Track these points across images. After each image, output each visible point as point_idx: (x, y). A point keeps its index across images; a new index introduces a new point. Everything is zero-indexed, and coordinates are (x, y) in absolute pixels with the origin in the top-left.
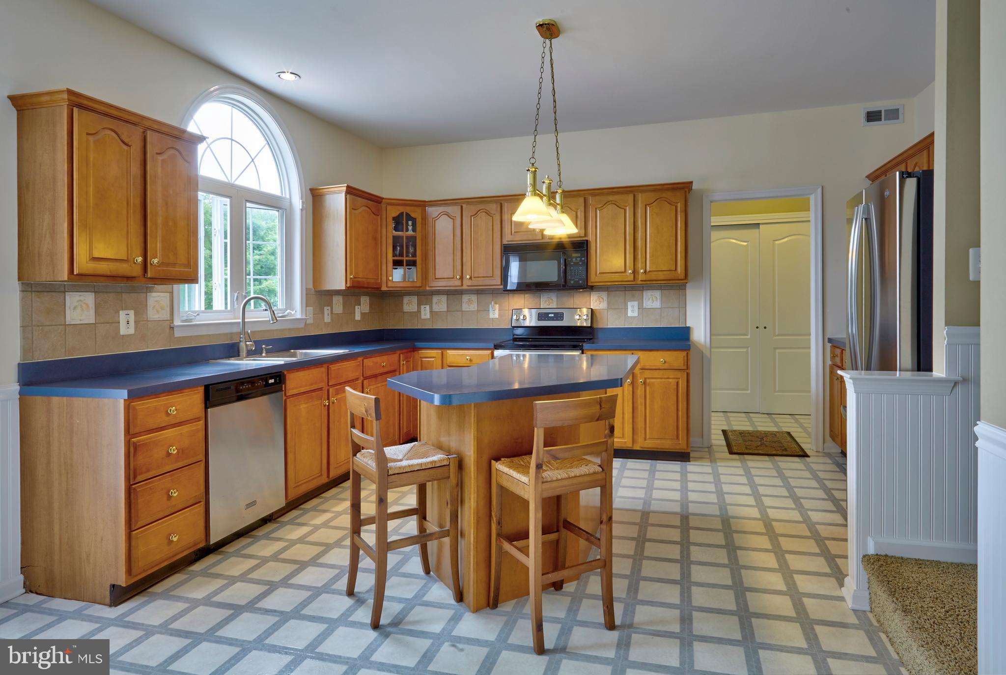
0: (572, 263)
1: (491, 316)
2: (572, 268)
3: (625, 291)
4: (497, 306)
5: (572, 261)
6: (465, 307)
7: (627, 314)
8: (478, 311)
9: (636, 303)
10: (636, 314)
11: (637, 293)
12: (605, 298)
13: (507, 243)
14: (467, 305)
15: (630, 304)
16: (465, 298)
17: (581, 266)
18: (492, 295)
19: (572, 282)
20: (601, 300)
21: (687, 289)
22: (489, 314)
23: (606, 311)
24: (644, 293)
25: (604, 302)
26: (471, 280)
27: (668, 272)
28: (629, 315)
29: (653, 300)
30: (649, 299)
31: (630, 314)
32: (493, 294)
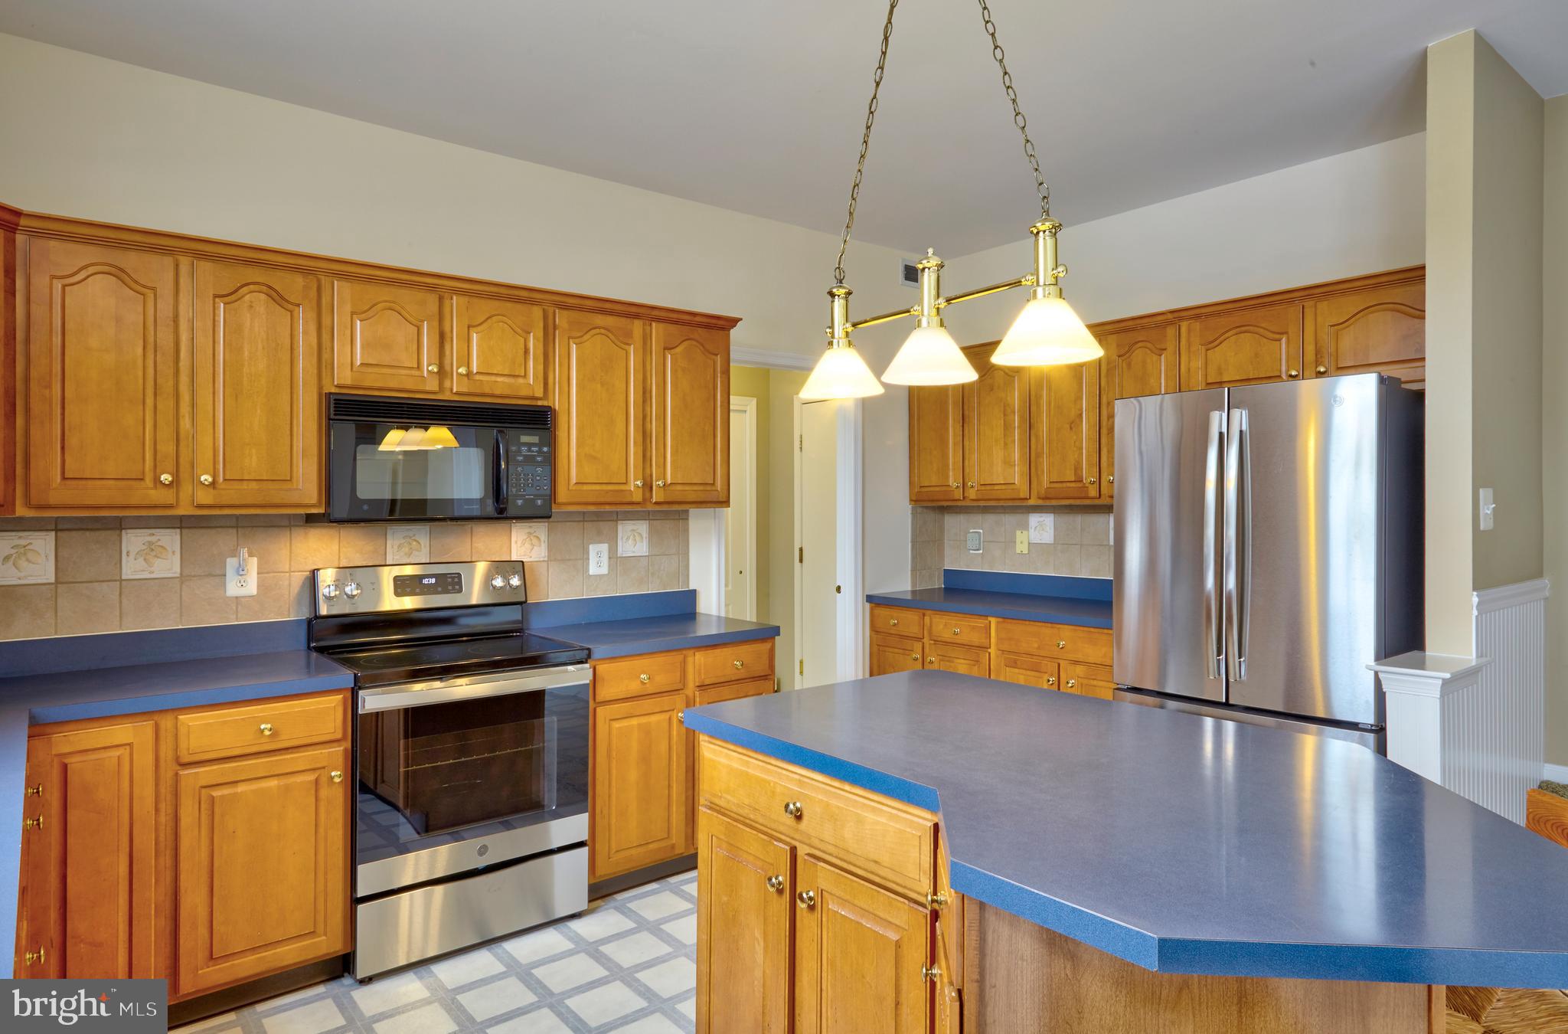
0: (520, 458)
1: (233, 589)
2: (519, 469)
3: (584, 521)
4: (253, 564)
5: (519, 451)
6: (132, 568)
7: (588, 570)
8: (183, 578)
9: (604, 548)
10: (604, 570)
11: (605, 526)
12: (543, 537)
13: (333, 390)
14: (141, 560)
15: (593, 549)
16: (133, 541)
17: (539, 464)
18: (235, 530)
19: (520, 502)
20: (535, 541)
21: (690, 518)
22: (224, 585)
23: (545, 564)
24: (620, 527)
25: (540, 546)
26: (214, 488)
27: (701, 488)
28: (591, 573)
29: (635, 540)
30: (628, 539)
31: (593, 570)
32: (237, 527)
